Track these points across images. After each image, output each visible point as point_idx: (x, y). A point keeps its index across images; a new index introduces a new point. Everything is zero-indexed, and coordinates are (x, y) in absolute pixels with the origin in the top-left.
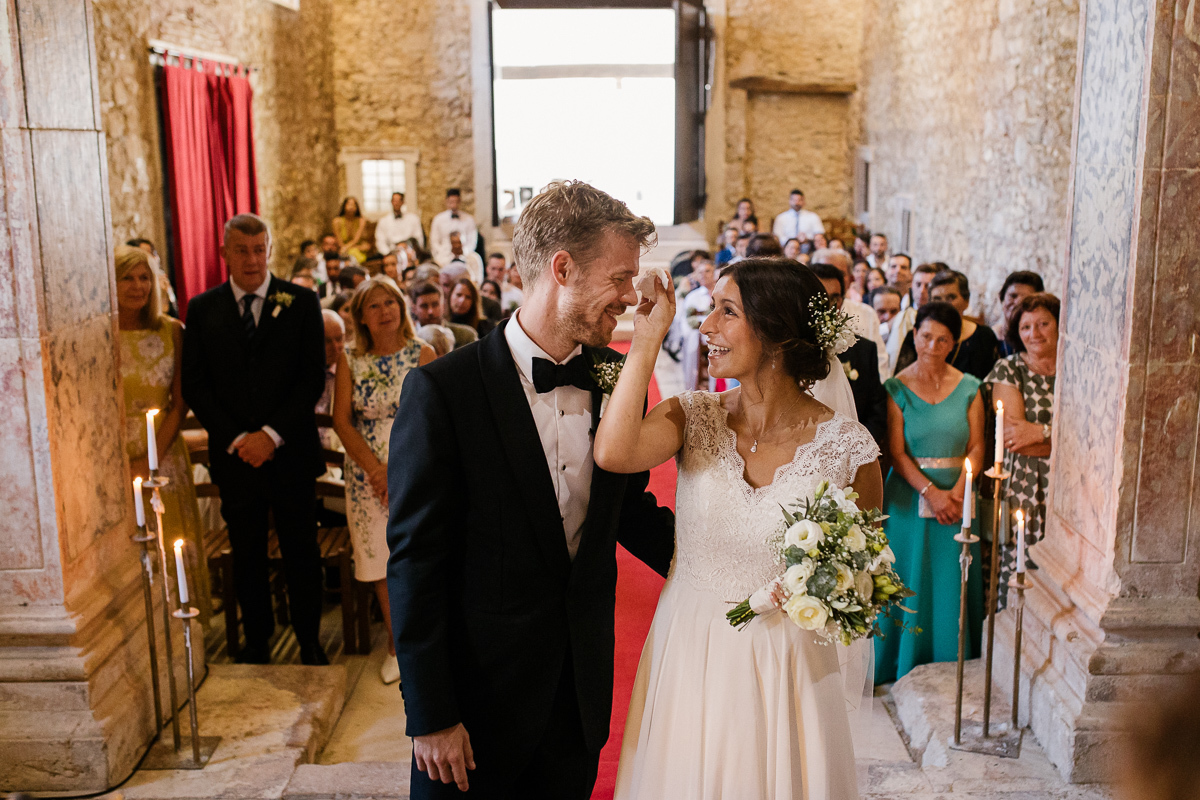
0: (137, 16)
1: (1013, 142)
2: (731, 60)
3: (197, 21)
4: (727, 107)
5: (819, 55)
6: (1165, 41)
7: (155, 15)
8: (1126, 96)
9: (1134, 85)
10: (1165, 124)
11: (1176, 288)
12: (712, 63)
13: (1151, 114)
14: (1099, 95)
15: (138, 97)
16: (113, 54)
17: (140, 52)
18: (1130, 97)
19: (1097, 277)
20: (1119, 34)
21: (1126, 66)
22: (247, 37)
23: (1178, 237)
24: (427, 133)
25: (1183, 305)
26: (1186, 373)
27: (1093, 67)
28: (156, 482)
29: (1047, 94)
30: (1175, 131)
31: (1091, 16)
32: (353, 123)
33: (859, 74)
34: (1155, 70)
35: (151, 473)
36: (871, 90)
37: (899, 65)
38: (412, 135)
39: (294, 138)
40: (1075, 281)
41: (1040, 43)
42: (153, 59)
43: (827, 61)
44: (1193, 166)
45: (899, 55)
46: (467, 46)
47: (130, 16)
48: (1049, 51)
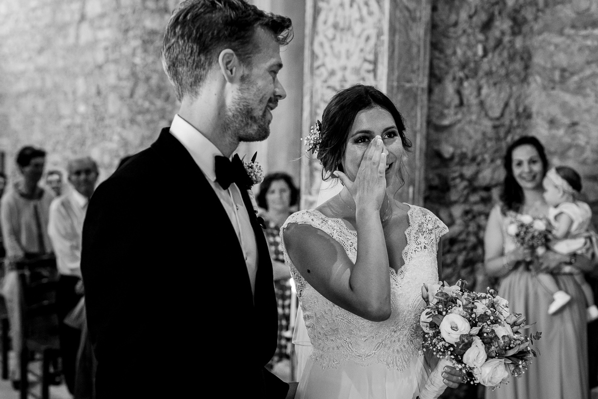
1: (105, 98)
9: (371, 31)
18: (368, 39)
21: (361, 20)
27: (325, 22)
29: (135, 65)
30: (400, 59)
41: (126, 31)
48: (135, 37)
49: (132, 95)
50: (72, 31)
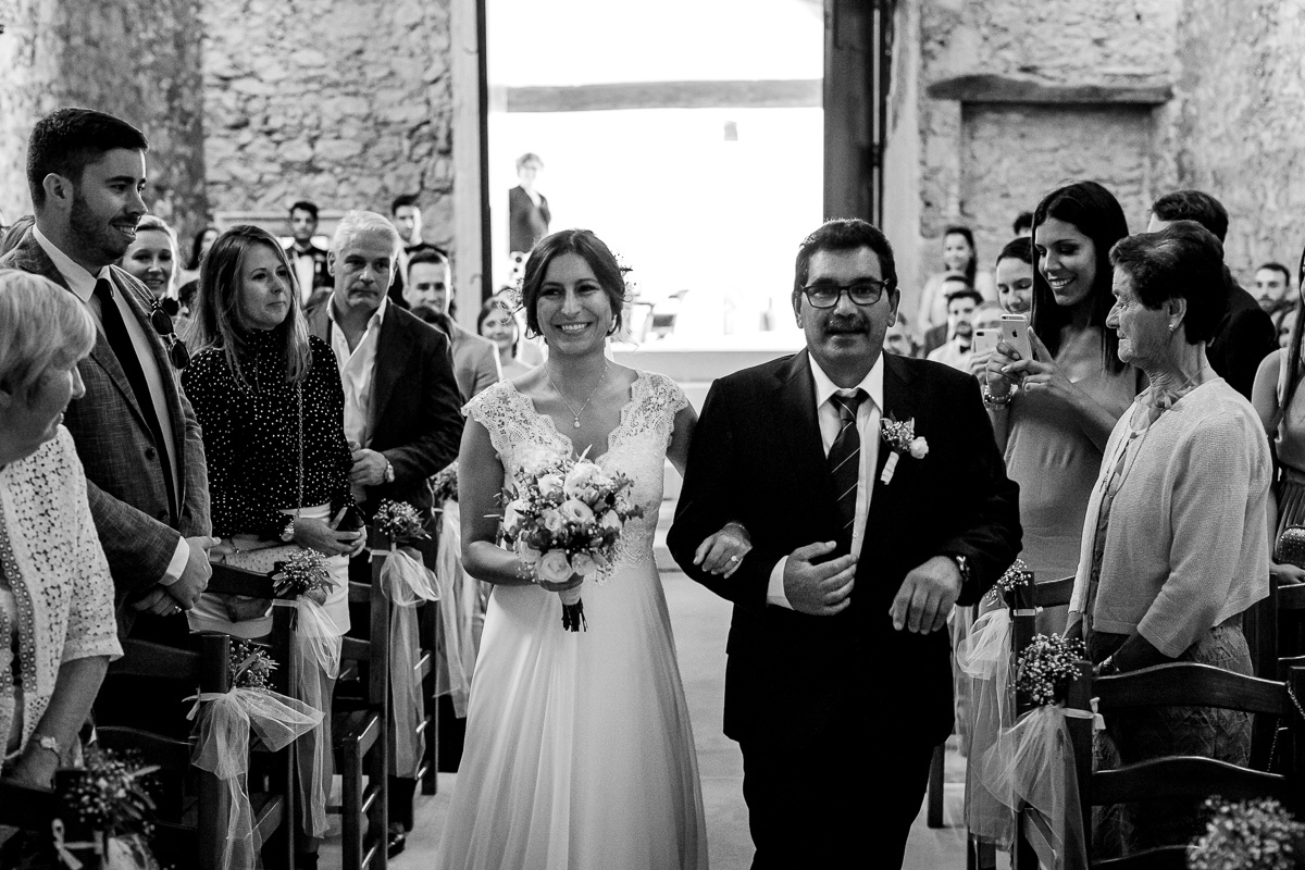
2: (931, 45)
4: (924, 133)
5: (1098, 33)
12: (895, 53)
24: (371, 186)
32: (236, 169)
33: (1177, 66)
38: (343, 189)
43: (1112, 45)
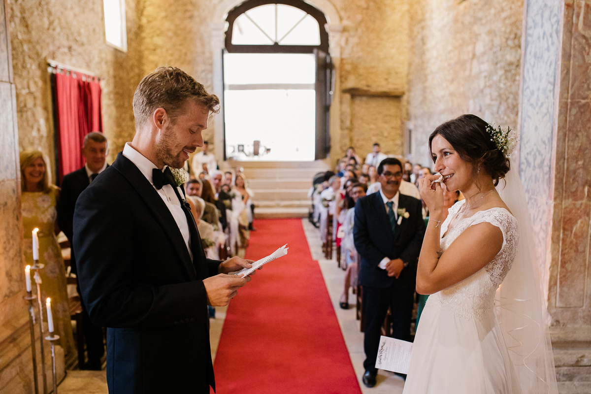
0: (42, 48)
1: (484, 114)
2: (343, 79)
3: (73, 53)
4: (341, 102)
5: (386, 77)
6: (568, 34)
7: (51, 48)
8: (548, 64)
9: (553, 58)
10: (569, 77)
11: (577, 162)
12: (333, 80)
13: (562, 72)
14: (534, 66)
15: (42, 88)
16: (28, 66)
17: (43, 66)
18: (551, 64)
19: (535, 159)
20: (544, 34)
21: (548, 49)
22: (99, 63)
23: (577, 136)
25: (581, 171)
26: (583, 207)
27: (530, 53)
28: (37, 267)
29: (500, 89)
30: (575, 80)
31: (528, 27)
33: (406, 87)
34: (564, 49)
35: (35, 262)
36: (412, 94)
37: (426, 80)
39: (123, 115)
40: (523, 163)
41: (496, 64)
42: (50, 70)
43: (391, 80)
44: (584, 99)
45: (426, 76)
46: (211, 72)
47: (38, 47)
48: (501, 68)
49: (498, 112)
50: (468, 66)
